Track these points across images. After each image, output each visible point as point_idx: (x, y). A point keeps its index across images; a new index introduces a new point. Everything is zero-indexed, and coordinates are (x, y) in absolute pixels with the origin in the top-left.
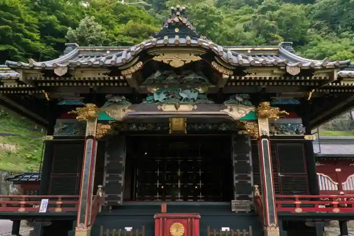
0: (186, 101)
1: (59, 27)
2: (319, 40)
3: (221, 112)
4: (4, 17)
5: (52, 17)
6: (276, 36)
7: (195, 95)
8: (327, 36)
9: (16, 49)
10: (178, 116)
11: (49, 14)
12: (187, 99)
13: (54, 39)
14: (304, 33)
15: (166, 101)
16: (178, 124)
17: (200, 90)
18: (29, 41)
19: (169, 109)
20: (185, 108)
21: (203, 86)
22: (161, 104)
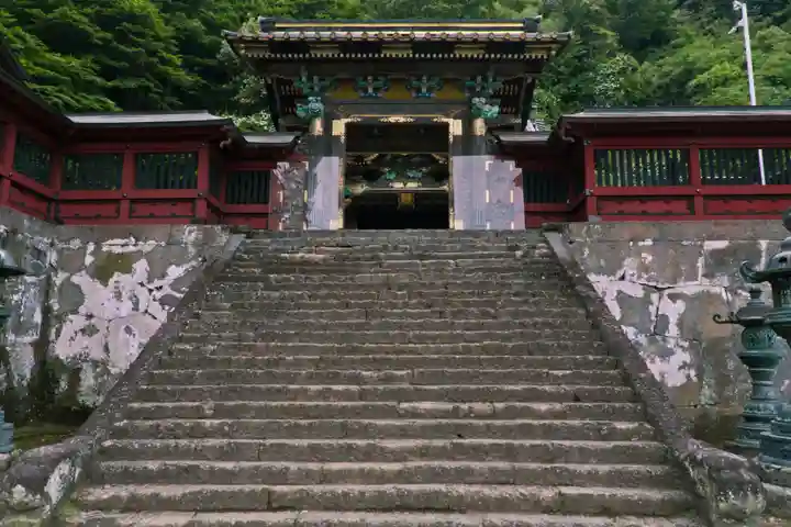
0: (413, 179)
1: (207, 39)
2: (689, 37)
3: (441, 188)
4: (134, 34)
5: (196, 23)
6: (602, 31)
7: (420, 175)
8: (711, 26)
9: (152, 85)
10: (407, 192)
11: (190, 17)
12: (413, 178)
13: (198, 59)
14: (663, 21)
15: (397, 179)
16: (407, 199)
17: (424, 170)
18: (170, 70)
19: (398, 186)
20: (412, 185)
21: (426, 167)
22: (392, 181)
